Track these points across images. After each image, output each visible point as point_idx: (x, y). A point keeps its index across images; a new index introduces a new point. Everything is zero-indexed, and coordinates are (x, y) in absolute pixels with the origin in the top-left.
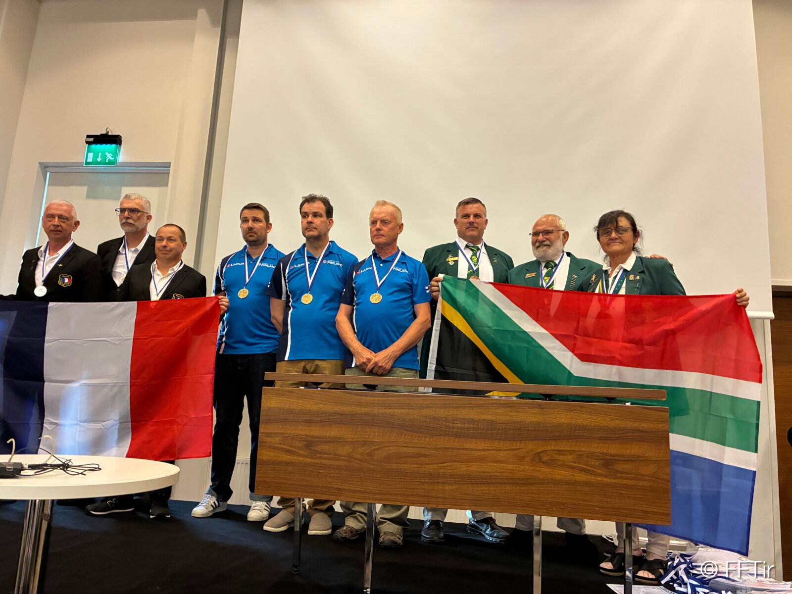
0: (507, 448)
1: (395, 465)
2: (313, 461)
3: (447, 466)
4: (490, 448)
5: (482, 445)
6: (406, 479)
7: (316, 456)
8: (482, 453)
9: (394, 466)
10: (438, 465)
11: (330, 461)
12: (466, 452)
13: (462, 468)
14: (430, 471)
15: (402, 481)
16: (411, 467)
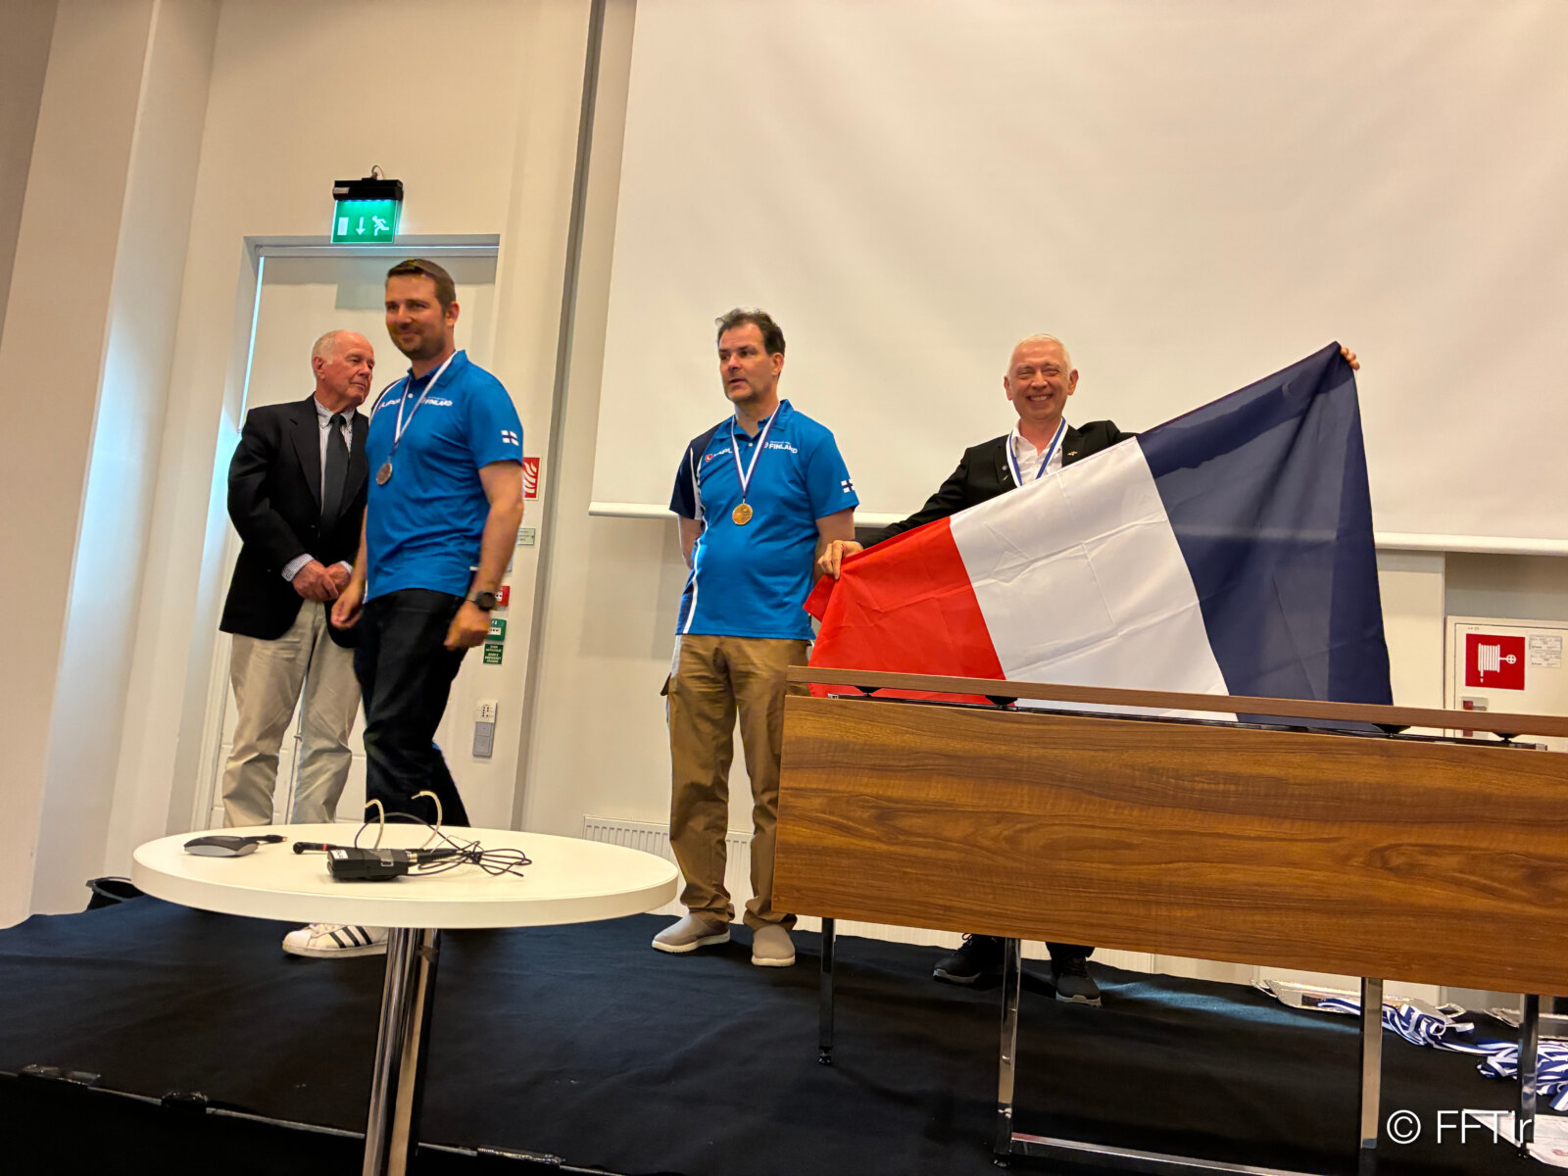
0: (1312, 837)
1: (1064, 862)
2: (893, 848)
3: (1177, 870)
4: (1274, 836)
5: (1255, 828)
6: (1090, 893)
7: (897, 838)
8: (1258, 845)
9: (1064, 866)
10: (1158, 866)
11: (929, 850)
12: (1221, 842)
13: (1213, 875)
14: (1142, 877)
15: (1080, 897)
16: (1099, 868)
